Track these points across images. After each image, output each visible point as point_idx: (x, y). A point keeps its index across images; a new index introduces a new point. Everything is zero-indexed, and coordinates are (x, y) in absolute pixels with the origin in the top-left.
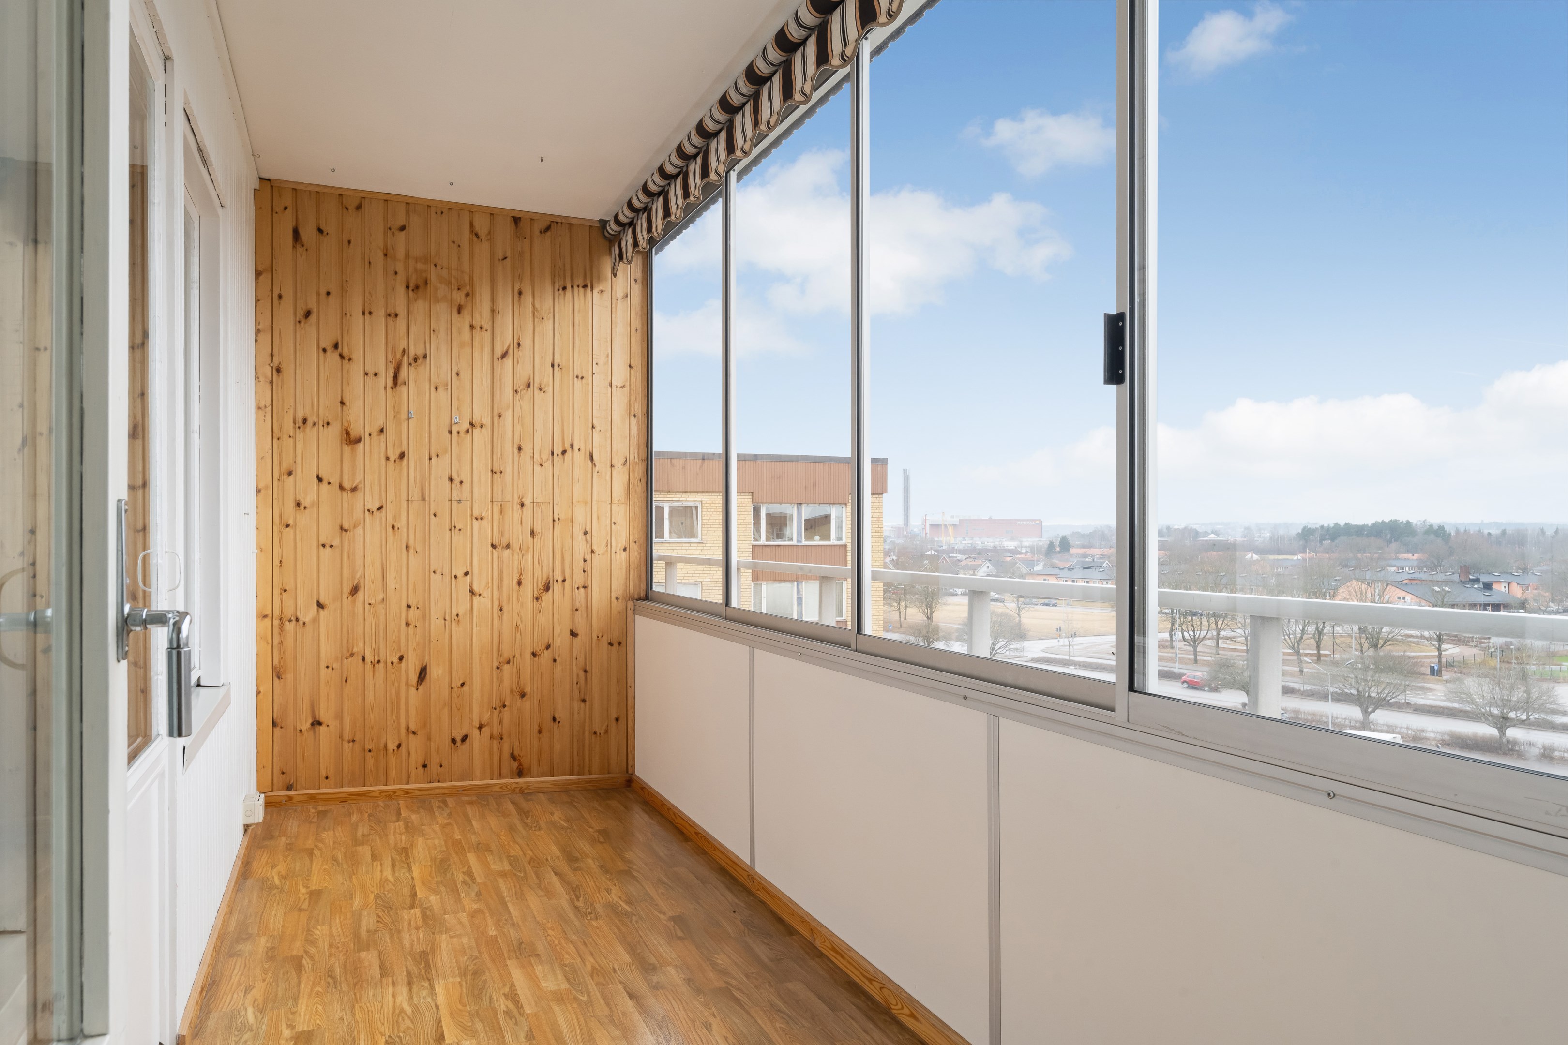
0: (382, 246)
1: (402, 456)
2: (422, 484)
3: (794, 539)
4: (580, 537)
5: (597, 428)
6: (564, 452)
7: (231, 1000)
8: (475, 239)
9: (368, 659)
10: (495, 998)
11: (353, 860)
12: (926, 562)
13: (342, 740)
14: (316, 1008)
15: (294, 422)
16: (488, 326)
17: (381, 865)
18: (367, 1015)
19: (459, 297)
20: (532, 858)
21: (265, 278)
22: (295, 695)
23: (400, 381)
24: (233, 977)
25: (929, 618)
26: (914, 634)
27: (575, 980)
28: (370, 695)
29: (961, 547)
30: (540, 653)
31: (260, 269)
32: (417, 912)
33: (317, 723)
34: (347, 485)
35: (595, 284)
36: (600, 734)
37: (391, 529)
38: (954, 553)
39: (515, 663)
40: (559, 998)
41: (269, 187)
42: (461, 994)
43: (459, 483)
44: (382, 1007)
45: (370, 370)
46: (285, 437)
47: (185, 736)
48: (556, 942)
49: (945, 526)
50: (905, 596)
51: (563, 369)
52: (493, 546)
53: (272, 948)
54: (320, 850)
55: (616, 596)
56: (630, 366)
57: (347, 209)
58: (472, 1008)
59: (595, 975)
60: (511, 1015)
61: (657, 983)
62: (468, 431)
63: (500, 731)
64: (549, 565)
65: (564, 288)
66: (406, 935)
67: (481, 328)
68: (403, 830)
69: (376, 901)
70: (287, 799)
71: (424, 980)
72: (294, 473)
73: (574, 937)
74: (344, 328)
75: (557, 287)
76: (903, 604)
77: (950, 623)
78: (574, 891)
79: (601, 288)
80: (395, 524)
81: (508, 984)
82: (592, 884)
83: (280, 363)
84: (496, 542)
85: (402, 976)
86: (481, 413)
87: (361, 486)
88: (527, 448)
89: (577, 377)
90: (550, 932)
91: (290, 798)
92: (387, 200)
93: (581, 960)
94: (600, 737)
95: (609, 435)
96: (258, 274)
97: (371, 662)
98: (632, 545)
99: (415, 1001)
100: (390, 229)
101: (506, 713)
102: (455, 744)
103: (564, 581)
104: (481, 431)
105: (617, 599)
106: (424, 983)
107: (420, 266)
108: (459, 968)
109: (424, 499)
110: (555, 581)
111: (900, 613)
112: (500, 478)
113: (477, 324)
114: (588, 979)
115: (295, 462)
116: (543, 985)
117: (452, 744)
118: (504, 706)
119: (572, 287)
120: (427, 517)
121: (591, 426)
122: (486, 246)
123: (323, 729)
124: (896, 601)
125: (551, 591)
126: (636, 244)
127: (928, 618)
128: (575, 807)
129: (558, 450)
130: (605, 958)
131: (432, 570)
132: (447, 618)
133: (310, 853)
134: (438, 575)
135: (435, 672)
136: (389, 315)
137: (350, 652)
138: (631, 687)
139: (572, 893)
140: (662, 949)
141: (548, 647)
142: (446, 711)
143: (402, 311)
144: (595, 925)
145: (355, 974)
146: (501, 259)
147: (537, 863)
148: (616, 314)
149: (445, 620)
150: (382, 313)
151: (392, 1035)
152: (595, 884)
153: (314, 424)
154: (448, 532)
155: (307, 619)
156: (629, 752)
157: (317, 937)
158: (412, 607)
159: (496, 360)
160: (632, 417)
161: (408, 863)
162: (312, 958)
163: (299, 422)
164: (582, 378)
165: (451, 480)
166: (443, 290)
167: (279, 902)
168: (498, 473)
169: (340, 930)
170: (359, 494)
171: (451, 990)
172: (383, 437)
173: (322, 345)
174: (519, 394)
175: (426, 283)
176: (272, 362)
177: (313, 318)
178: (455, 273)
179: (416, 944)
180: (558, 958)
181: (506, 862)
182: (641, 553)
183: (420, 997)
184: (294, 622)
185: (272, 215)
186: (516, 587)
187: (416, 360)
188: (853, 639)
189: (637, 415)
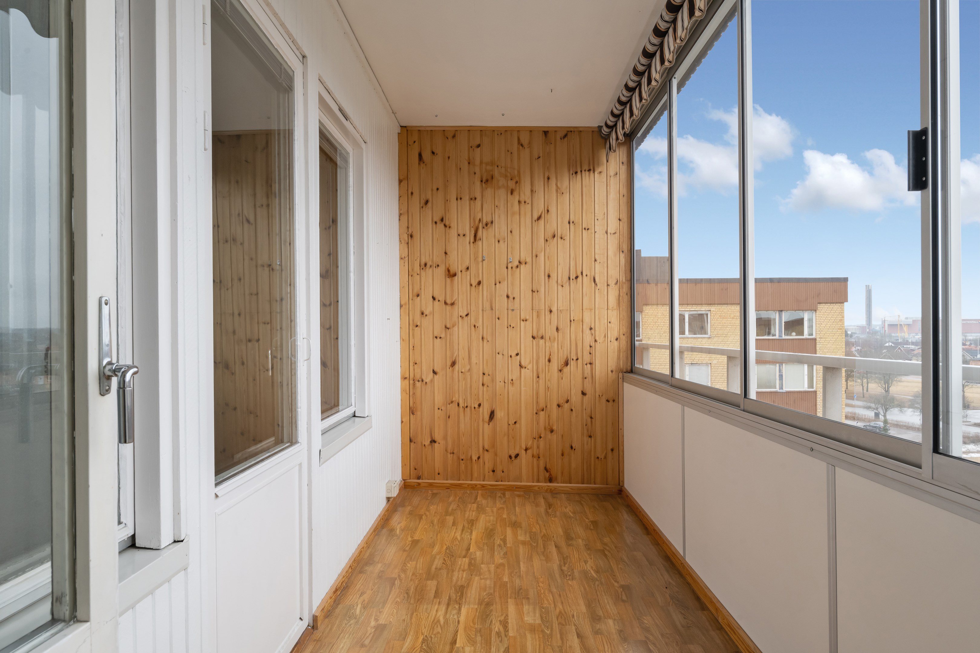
0: (467, 158)
1: (479, 283)
2: (491, 300)
3: (776, 335)
4: (587, 331)
5: (598, 261)
6: (577, 277)
7: (352, 599)
8: (521, 147)
9: (461, 405)
11: (442, 523)
12: (884, 351)
13: (447, 452)
14: (393, 611)
15: (420, 266)
16: (529, 201)
17: (456, 529)
18: (418, 620)
19: (511, 184)
20: (544, 535)
21: (404, 183)
22: (422, 424)
23: (478, 238)
24: (358, 585)
25: (887, 391)
26: (874, 403)
27: (546, 619)
28: (462, 426)
29: (914, 341)
30: (562, 405)
31: (401, 178)
32: (466, 560)
33: (433, 441)
34: (449, 301)
35: (596, 168)
36: (601, 459)
37: (473, 327)
38: (908, 345)
39: (547, 411)
40: (533, 629)
41: (406, 130)
42: (475, 616)
43: (512, 299)
44: (428, 616)
45: (461, 233)
46: (415, 275)
47: (128, 443)
48: (542, 592)
49: (901, 325)
50: (867, 375)
51: (576, 224)
52: (533, 338)
53: (383, 571)
54: (427, 516)
55: (611, 370)
56: (619, 220)
57: (447, 138)
58: (478, 626)
59: (560, 617)
60: (499, 635)
61: (599, 629)
62: (517, 267)
63: (538, 453)
64: (568, 350)
65: (576, 173)
66: (456, 574)
67: (525, 202)
68: (475, 509)
69: (446, 550)
70: (417, 484)
71: (457, 603)
72: (420, 295)
73: (554, 590)
74: (446, 209)
75: (571, 172)
76: (865, 381)
77: (904, 395)
78: (564, 559)
79: (600, 170)
80: (476, 324)
81: (504, 614)
82: (576, 556)
83: (412, 232)
84: (535, 335)
85: (445, 599)
86: (525, 255)
87: (456, 302)
88: (554, 276)
89: (585, 229)
90: (541, 585)
91: (419, 484)
92: (470, 130)
93: (554, 606)
94: (601, 460)
95: (606, 265)
96: (400, 181)
97: (463, 407)
98: (622, 336)
99: (448, 616)
100: (471, 147)
101: (542, 442)
102: (511, 459)
103: (577, 359)
104: (525, 266)
105: (612, 371)
106: (456, 606)
107: (489, 168)
108: (479, 599)
109: (492, 309)
110: (572, 360)
111: (863, 387)
112: (537, 295)
113: (522, 200)
114: (554, 619)
115: (421, 289)
117: (510, 459)
118: (541, 437)
119: (581, 171)
120: (494, 320)
121: (594, 260)
122: (527, 151)
123: (436, 445)
124: (859, 378)
125: (569, 366)
126: (617, 139)
127: (885, 391)
128: (582, 504)
129: (573, 276)
130: (570, 607)
131: (497, 352)
132: (506, 382)
133: (421, 517)
134: (501, 356)
135: (499, 414)
136: (471, 199)
137: (451, 401)
138: (621, 429)
139: (562, 560)
140: (609, 606)
141: (567, 401)
142: (506, 437)
143: (478, 196)
144: (570, 584)
145: (420, 594)
146: (536, 158)
147: (546, 538)
148: (610, 187)
149: (505, 382)
150: (467, 198)
151: (428, 636)
152: (579, 557)
153: (431, 266)
154: (506, 329)
155: (428, 380)
156: (620, 472)
157: (408, 568)
158: (486, 375)
159: (533, 221)
160: (621, 253)
161: (471, 530)
162: (401, 580)
163: (423, 266)
164: (588, 229)
165: (508, 297)
166: (502, 181)
167: (395, 545)
168: (536, 292)
169: (421, 566)
170: (456, 307)
171: (470, 612)
172: (468, 272)
173: (435, 220)
174: (548, 242)
175: (492, 178)
176: (408, 231)
177: (429, 204)
178: (509, 170)
179: (460, 580)
180: (540, 602)
181: (528, 535)
182: (627, 342)
183: (451, 614)
184: (421, 382)
185: (407, 147)
186: (547, 363)
187: (487, 225)
188: (741, 400)
189: (624, 251)
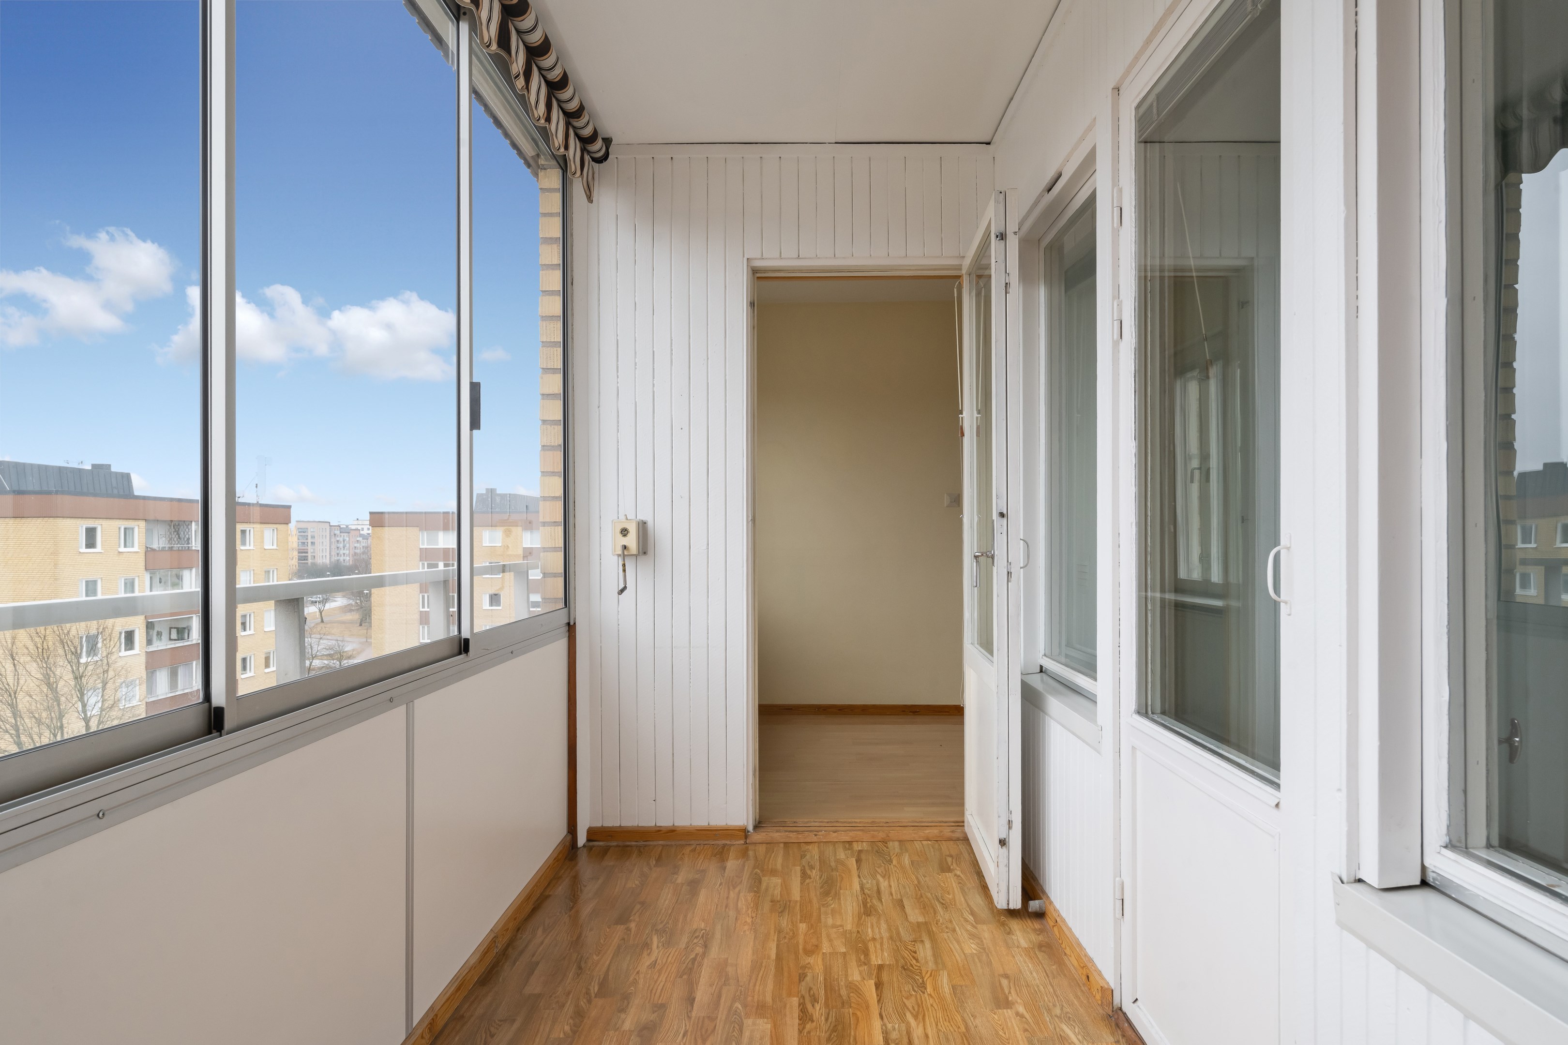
10: (818, 877)
116: (769, 1026)
